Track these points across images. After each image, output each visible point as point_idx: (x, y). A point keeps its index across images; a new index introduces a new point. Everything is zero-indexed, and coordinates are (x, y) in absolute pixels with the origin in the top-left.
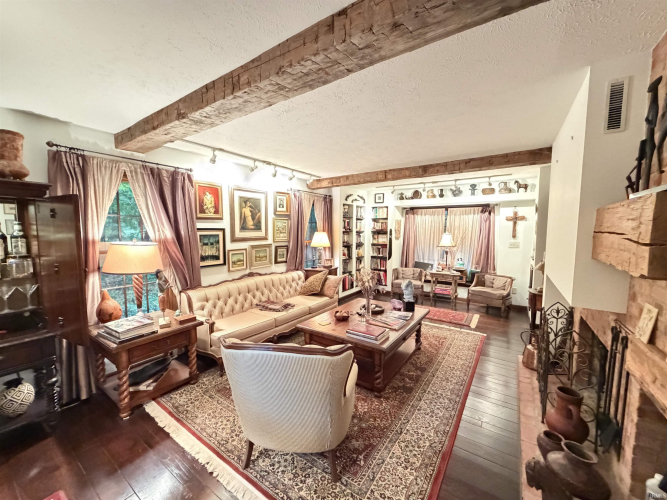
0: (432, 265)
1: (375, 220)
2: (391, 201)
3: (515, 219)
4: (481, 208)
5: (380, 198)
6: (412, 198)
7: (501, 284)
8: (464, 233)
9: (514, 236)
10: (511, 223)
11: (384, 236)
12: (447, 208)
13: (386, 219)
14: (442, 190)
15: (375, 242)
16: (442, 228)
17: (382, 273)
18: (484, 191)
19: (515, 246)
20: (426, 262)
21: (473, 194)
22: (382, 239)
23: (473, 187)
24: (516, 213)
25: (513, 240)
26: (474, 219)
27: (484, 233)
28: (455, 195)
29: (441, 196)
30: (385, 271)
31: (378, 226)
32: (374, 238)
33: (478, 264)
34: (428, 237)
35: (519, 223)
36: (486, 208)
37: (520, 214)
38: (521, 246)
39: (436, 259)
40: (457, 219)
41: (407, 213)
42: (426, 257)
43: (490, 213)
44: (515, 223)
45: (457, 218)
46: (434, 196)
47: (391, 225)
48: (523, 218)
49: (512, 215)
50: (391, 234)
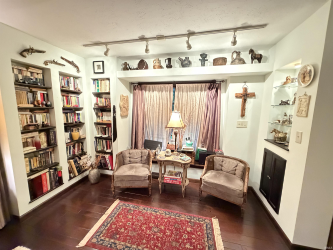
0: (161, 143)
1: (98, 95)
2: (113, 71)
3: (245, 96)
4: (208, 85)
5: (99, 67)
6: (137, 69)
7: (231, 168)
8: (192, 112)
9: (243, 115)
10: (240, 100)
11: (108, 114)
12: (174, 84)
13: (109, 93)
14: (169, 60)
15: (99, 121)
16: (170, 106)
17: (107, 156)
18: (216, 62)
19: (242, 126)
20: (155, 140)
21: (203, 65)
22: (107, 118)
23: (204, 57)
24: (245, 90)
25: (241, 120)
26: (201, 96)
27: (211, 111)
28: (183, 66)
29: (169, 66)
30: (111, 154)
31: (102, 102)
32: (98, 116)
33: (204, 142)
34: (156, 114)
35: (249, 100)
36: (214, 85)
37: (249, 91)
38: (249, 125)
39: (165, 137)
40: (185, 96)
41: (135, 89)
42: (155, 136)
43: (217, 91)
44: (245, 101)
45: (185, 94)
46: (161, 67)
47: (115, 101)
48: (253, 95)
49: (241, 91)
50: (114, 112)
